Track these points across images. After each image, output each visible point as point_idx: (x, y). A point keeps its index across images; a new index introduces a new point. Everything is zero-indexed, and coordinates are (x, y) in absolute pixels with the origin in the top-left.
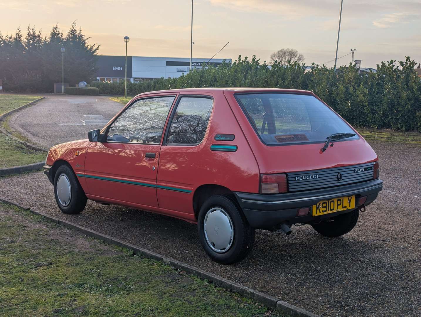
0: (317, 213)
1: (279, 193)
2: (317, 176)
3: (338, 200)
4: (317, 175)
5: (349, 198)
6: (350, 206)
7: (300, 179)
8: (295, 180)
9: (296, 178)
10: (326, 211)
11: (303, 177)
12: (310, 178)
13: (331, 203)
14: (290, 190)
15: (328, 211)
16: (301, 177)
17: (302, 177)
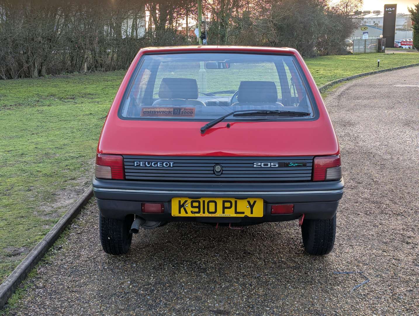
0: (180, 212)
1: (112, 179)
2: (170, 164)
3: (224, 202)
4: (172, 163)
5: (249, 202)
6: (252, 213)
7: (141, 165)
8: (134, 165)
9: (135, 163)
10: (199, 212)
11: (147, 163)
12: (159, 166)
13: (210, 204)
14: (127, 177)
15: (204, 213)
16: (142, 163)
17: (145, 163)
